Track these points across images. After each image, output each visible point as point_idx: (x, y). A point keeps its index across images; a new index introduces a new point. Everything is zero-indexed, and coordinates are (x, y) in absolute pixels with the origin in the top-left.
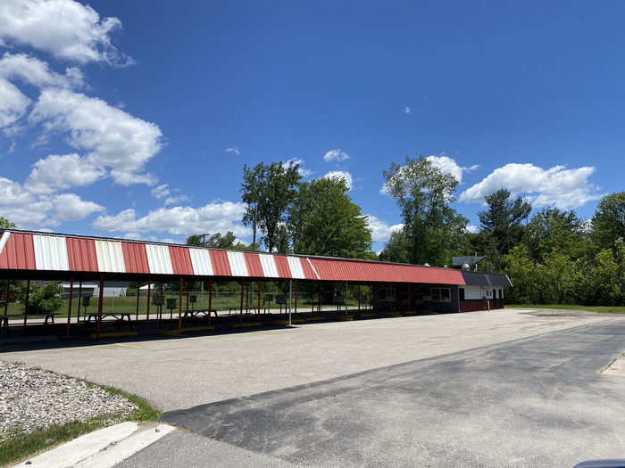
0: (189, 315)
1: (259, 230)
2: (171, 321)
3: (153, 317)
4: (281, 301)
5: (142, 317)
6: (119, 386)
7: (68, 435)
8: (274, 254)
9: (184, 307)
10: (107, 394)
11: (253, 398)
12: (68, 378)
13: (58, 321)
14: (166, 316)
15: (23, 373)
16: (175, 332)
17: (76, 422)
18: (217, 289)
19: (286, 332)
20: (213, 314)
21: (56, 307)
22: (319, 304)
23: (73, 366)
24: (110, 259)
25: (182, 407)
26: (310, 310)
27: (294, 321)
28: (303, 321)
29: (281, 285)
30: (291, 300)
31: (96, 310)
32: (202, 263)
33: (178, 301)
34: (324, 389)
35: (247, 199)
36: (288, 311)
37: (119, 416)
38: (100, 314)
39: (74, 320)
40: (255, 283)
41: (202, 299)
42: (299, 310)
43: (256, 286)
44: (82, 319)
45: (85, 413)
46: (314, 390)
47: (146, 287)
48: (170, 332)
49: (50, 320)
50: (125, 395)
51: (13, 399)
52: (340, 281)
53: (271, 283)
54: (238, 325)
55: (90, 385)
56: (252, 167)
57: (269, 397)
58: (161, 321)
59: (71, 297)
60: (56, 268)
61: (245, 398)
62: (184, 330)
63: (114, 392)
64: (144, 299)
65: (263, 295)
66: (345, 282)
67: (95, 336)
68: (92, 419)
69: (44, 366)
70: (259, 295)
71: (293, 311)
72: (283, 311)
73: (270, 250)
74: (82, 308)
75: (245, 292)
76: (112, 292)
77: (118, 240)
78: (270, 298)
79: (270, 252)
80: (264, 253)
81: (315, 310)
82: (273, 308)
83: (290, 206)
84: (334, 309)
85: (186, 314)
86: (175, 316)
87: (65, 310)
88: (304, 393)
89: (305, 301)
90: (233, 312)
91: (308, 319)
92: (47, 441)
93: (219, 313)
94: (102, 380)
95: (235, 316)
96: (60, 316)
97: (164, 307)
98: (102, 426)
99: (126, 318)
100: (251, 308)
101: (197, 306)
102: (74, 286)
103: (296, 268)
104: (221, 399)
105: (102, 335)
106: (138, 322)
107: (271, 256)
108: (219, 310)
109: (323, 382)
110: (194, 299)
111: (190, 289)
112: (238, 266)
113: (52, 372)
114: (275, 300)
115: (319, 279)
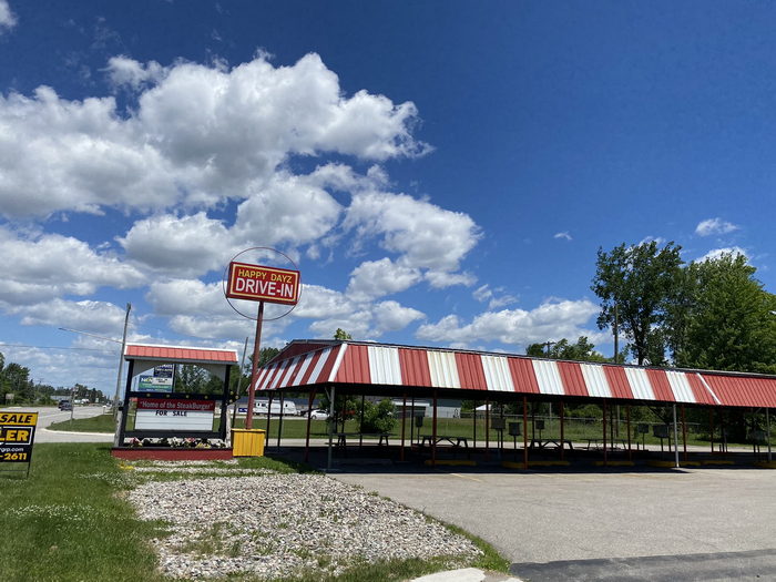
0: (537, 445)
1: (622, 335)
2: (515, 451)
3: (494, 444)
4: (662, 434)
5: (481, 444)
6: (460, 525)
7: (411, 572)
8: (646, 367)
9: (529, 434)
10: (448, 532)
11: (631, 561)
12: (406, 508)
13: (392, 442)
14: (508, 445)
15: (362, 498)
16: (520, 465)
17: (417, 559)
18: (569, 413)
19: (676, 478)
20: (566, 446)
21: (390, 426)
22: (722, 441)
23: (410, 495)
24: (444, 373)
25: (537, 560)
26: (708, 449)
27: (685, 463)
28: (697, 464)
29: (659, 411)
30: (676, 434)
31: (430, 433)
32: (549, 379)
33: (522, 427)
34: (739, 564)
35: (603, 293)
36: (673, 449)
37: (462, 560)
38: (433, 437)
39: (408, 443)
40: (620, 407)
41: (552, 424)
42: (690, 449)
43: (624, 413)
44: (415, 442)
45: (426, 550)
46: (724, 564)
47: (483, 408)
48: (514, 465)
49: (384, 441)
50: (468, 536)
51: (354, 524)
52: (756, 409)
53: (643, 409)
54: (602, 463)
55: (429, 518)
56: (608, 251)
57: (653, 565)
58: (502, 451)
59: (404, 416)
60: (390, 382)
61: (618, 560)
62: (532, 463)
63: (455, 530)
64: (481, 422)
65: (634, 423)
66: (763, 410)
67: (429, 462)
68: (434, 559)
69: (383, 492)
70: (629, 424)
71: (681, 449)
72: (666, 449)
73: (640, 362)
74: (416, 429)
75: (608, 419)
76: (447, 412)
77: (451, 350)
78: (645, 428)
79: (640, 365)
80: (631, 366)
81: (717, 449)
82: (649, 443)
83: (664, 300)
84: (749, 449)
85: (533, 444)
86: (520, 445)
87: (397, 430)
88: (709, 566)
89: (699, 436)
90: (593, 445)
91: (707, 462)
92: (390, 575)
93: (575, 445)
94: (441, 514)
95: (597, 450)
96: (394, 437)
97: (506, 433)
98: (445, 568)
99: (462, 444)
100: (618, 441)
101: (545, 434)
102: (407, 404)
103: (682, 389)
104: (585, 557)
105: (438, 462)
106: (475, 450)
107: (643, 370)
108: (575, 441)
109: (738, 555)
110: (541, 426)
111: (536, 411)
112: (596, 383)
113: (389, 500)
114: (651, 432)
115: (719, 403)
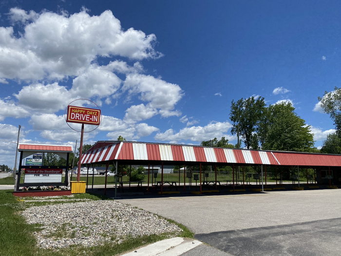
0: (205, 183)
1: (241, 137)
2: (196, 186)
3: (187, 184)
4: (257, 178)
5: (182, 184)
6: (173, 219)
7: (152, 240)
8: (251, 150)
9: (202, 179)
10: (168, 222)
11: (244, 231)
12: (150, 213)
13: (144, 185)
14: (194, 184)
15: (130, 209)
16: (199, 193)
17: (155, 235)
18: (219, 170)
19: (261, 196)
20: (218, 184)
21: (143, 178)
22: (280, 180)
23: (151, 207)
24: (166, 154)
25: (205, 232)
26: (275, 183)
27: (265, 190)
28: (270, 189)
29: (256, 168)
30: (263, 177)
31: (160, 180)
32: (210, 156)
33: (199, 177)
34: (286, 230)
35: (233, 119)
36: (261, 184)
37: (174, 234)
38: (162, 182)
39: (150, 185)
40: (240, 167)
41: (212, 175)
42: (268, 183)
43: (241, 169)
44: (154, 184)
45: (158, 231)
46: (280, 230)
47: (183, 169)
48: (196, 192)
49: (140, 185)
50: (176, 224)
51: (127, 221)
52: (294, 166)
53: (250, 167)
54: (232, 191)
55: (160, 217)
56: (236, 101)
57: (253, 231)
58: (191, 187)
59: (149, 173)
60: (142, 159)
61: (238, 230)
62: (203, 192)
63: (171, 221)
64: (182, 175)
65: (245, 174)
66: (297, 166)
67: (160, 193)
68: (162, 234)
69: (139, 207)
70: (243, 174)
71: (264, 183)
72: (258, 184)
73: (248, 148)
74: (154, 179)
75: (235, 172)
76: (168, 171)
77: (169, 144)
78: (250, 176)
79: (248, 149)
80: (244, 149)
81: (278, 183)
82: (251, 181)
83: (258, 122)
84: (291, 183)
85: (204, 183)
86: (198, 184)
87: (146, 179)
88: (275, 231)
89: (271, 178)
90: (229, 183)
91: (274, 189)
92: (143, 242)
93: (221, 183)
94: (165, 215)
95: (230, 185)
96: (144, 182)
97: (193, 179)
98: (167, 238)
99: (174, 184)
100: (239, 181)
101: (209, 179)
102: (150, 168)
103: (265, 158)
104: (225, 230)
105: (163, 193)
106: (180, 187)
107: (249, 151)
108: (221, 182)
109: (286, 226)
110: (207, 175)
111: (205, 169)
112: (230, 157)
113: (142, 210)
114: (253, 177)
115: (280, 164)
